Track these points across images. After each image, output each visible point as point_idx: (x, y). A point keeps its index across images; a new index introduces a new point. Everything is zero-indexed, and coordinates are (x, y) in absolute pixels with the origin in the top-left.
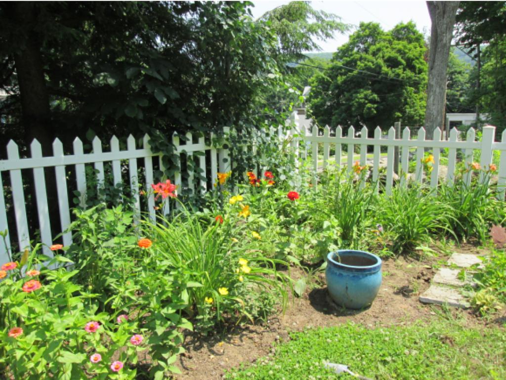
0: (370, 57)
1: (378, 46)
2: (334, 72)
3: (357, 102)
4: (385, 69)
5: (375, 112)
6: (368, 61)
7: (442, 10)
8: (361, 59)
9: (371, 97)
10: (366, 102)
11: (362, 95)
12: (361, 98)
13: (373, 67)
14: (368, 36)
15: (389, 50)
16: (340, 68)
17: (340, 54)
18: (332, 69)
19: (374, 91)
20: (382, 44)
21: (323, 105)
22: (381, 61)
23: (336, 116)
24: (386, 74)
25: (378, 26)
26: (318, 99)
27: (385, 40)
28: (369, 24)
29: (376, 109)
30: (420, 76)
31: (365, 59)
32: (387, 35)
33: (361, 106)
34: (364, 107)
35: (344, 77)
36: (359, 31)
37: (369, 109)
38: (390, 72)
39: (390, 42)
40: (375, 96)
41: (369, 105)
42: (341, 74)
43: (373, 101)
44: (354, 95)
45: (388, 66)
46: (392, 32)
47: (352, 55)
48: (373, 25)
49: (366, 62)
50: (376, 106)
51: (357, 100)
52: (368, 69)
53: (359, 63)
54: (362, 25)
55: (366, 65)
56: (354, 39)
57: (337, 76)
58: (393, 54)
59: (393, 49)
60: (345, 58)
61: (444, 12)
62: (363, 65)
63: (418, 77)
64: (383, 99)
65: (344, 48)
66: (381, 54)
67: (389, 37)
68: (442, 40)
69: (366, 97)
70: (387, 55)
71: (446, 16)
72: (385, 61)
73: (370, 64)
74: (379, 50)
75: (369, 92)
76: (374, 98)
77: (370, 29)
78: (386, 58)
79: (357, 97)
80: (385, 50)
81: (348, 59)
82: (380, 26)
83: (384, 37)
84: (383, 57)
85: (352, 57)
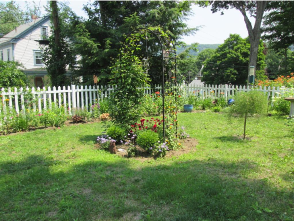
0: (234, 52)
1: (238, 46)
2: (217, 58)
3: (226, 74)
4: (241, 58)
5: (235, 79)
6: (233, 54)
7: (253, 38)
8: (229, 52)
9: (233, 72)
10: (231, 74)
11: (229, 71)
12: (229, 72)
13: (235, 57)
14: (234, 41)
15: (244, 48)
16: (219, 57)
17: (219, 50)
18: (215, 57)
19: (235, 69)
20: (240, 45)
21: (210, 74)
22: (239, 54)
23: (216, 81)
24: (242, 60)
25: (239, 36)
26: (207, 72)
28: (234, 35)
29: (236, 78)
30: (260, 61)
31: (231, 52)
32: (244, 40)
33: (228, 76)
34: (230, 77)
35: (220, 62)
36: (229, 38)
37: (232, 78)
38: (244, 60)
39: (245, 44)
40: (236, 71)
41: (232, 76)
42: (219, 60)
43: (234, 74)
44: (225, 71)
45: (243, 57)
46: (247, 39)
47: (225, 50)
48: (236, 36)
49: (232, 54)
50: (236, 76)
51: (226, 73)
52: (232, 57)
53: (228, 55)
54: (231, 35)
55: (231, 56)
56: (227, 42)
57: (217, 61)
58: (246, 50)
59: (246, 48)
60: (222, 52)
62: (230, 56)
63: (260, 62)
64: (240, 73)
65: (221, 47)
66: (239, 50)
67: (245, 42)
69: (231, 72)
70: (243, 51)
71: (255, 41)
72: (241, 54)
73: (234, 55)
74: (238, 48)
75: (233, 69)
76: (235, 72)
77: (234, 37)
78: (242, 52)
79: (226, 72)
80: (242, 48)
81: (223, 52)
82: (240, 36)
83: (242, 42)
84: (241, 52)
85: (225, 52)
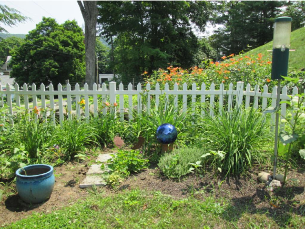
0: (51, 39)
1: (55, 33)
2: (27, 47)
3: (45, 67)
4: (61, 47)
5: (57, 73)
6: (50, 42)
7: (89, 16)
8: (45, 40)
9: (54, 64)
10: (51, 67)
11: (48, 63)
12: (48, 65)
13: (54, 45)
14: (49, 26)
15: (62, 35)
16: (31, 45)
17: (31, 36)
18: (26, 45)
19: (55, 61)
20: (58, 32)
21: (22, 68)
22: (58, 42)
23: (32, 76)
24: (62, 50)
25: (54, 20)
26: (18, 65)
27: (59, 30)
28: (49, 19)
29: (57, 71)
30: (82, 52)
31: (48, 40)
32: (61, 27)
33: (48, 69)
34: (50, 70)
35: (35, 51)
36: (42, 22)
37: (53, 71)
38: (64, 49)
39: (62, 31)
40: (56, 63)
41: (53, 69)
42: (33, 49)
43: (55, 67)
44: (42, 63)
45: (62, 46)
46: (64, 25)
47: (39, 37)
48: (51, 20)
49: (49, 42)
50: (57, 69)
51: (45, 66)
52: (50, 46)
53: (44, 42)
54: (44, 19)
55: (48, 44)
56: (39, 27)
57: (30, 50)
58: (65, 38)
59: (65, 35)
60: (34, 39)
61: (91, 17)
62: (46, 44)
63: (81, 53)
64: (61, 66)
65: (33, 32)
66: (57, 38)
67: (62, 28)
68: (91, 33)
69: (50, 64)
70: (62, 39)
71: (92, 19)
72: (61, 42)
73: (51, 44)
74: (56, 35)
75: (52, 61)
76: (56, 64)
77: (50, 22)
78: (61, 40)
79: (45, 64)
80: (60, 36)
81: (37, 40)
82: (56, 20)
83: (59, 28)
84: (59, 40)
85: (39, 38)
